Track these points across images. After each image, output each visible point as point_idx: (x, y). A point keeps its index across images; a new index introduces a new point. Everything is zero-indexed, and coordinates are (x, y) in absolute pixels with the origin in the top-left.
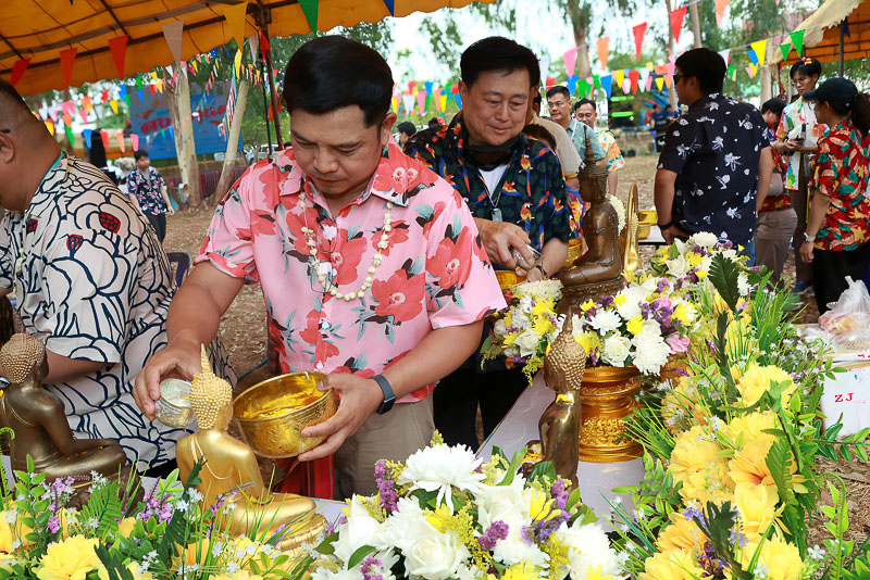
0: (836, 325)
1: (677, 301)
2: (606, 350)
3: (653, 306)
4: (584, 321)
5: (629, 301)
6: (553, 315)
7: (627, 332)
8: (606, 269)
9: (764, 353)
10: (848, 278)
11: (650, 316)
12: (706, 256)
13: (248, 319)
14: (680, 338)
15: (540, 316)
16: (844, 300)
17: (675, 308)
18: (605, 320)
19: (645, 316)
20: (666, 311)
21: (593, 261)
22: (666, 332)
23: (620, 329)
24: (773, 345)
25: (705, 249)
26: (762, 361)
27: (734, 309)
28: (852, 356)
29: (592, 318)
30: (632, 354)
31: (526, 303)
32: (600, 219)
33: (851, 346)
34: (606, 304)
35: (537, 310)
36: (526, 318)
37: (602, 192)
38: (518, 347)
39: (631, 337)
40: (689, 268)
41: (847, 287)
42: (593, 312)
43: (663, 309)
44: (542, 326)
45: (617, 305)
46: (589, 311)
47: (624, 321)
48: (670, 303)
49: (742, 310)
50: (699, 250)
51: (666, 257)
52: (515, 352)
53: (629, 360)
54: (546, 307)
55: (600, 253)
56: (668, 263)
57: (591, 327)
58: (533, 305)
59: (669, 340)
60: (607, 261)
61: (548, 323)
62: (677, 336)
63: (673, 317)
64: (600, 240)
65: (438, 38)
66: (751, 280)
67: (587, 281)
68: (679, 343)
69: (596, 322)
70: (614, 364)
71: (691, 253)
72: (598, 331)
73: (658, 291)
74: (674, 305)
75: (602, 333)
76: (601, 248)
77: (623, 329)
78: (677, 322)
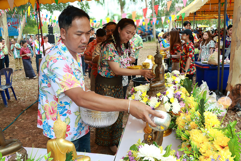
4: (158, 98)
5: (170, 93)
8: (162, 83)
10: (203, 81)
13: (30, 88)
14: (184, 103)
15: (145, 97)
19: (174, 97)
20: (179, 96)
22: (179, 101)
25: (177, 75)
30: (172, 108)
31: (139, 93)
32: (161, 69)
34: (164, 94)
35: (143, 95)
36: (140, 97)
39: (171, 103)
40: (173, 80)
42: (161, 96)
43: (178, 95)
44: (145, 100)
45: (167, 95)
47: (169, 99)
50: (175, 75)
51: (166, 77)
53: (171, 110)
54: (145, 94)
55: (161, 79)
56: (167, 79)
58: (142, 93)
59: (180, 104)
60: (162, 81)
62: (182, 103)
63: (181, 97)
64: (161, 75)
65: (83, 7)
67: (157, 87)
71: (173, 76)
73: (175, 90)
74: (180, 93)
76: (161, 78)
77: (169, 101)
78: (182, 99)
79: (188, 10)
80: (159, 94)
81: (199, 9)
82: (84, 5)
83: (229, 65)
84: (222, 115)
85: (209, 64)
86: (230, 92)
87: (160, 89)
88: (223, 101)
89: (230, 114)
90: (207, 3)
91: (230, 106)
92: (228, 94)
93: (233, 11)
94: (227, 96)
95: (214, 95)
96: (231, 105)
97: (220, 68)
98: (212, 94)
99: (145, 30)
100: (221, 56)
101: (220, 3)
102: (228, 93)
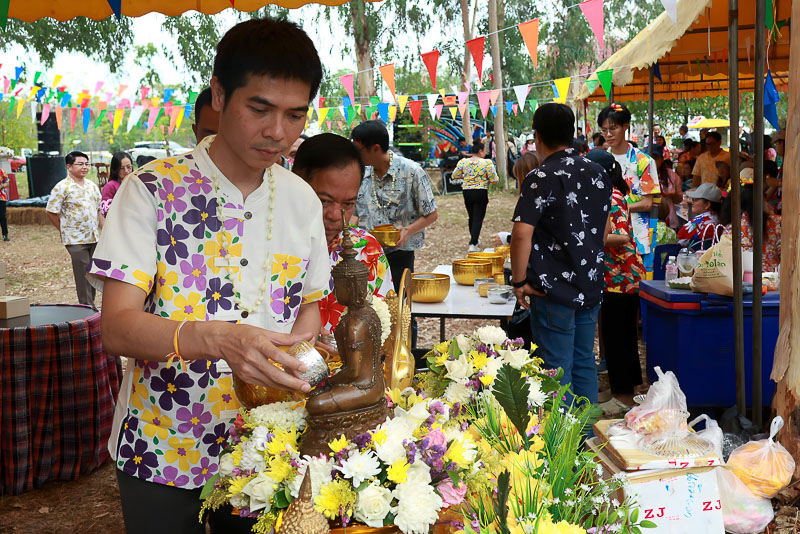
0: (644, 424)
1: (452, 433)
2: (360, 506)
3: (421, 444)
4: (332, 465)
5: (391, 437)
6: (296, 454)
7: (387, 480)
8: (365, 393)
9: (557, 501)
10: (657, 369)
11: (418, 456)
12: (493, 357)
14: (455, 487)
15: (277, 457)
16: (653, 394)
17: (449, 445)
18: (360, 465)
19: (410, 459)
20: (438, 452)
21: (348, 383)
22: (437, 478)
23: (379, 476)
24: (568, 491)
25: (492, 348)
26: (557, 514)
27: (522, 433)
28: (662, 463)
29: (343, 462)
30: (393, 510)
31: (260, 434)
32: (357, 329)
33: (661, 451)
34: (362, 442)
35: (274, 447)
36: (258, 457)
37: (362, 295)
38: (247, 497)
39: (393, 486)
40: (472, 371)
41: (656, 378)
42: (344, 455)
43: (434, 448)
44: (280, 470)
45: (377, 446)
46: (339, 454)
47: (383, 466)
48: (443, 438)
49: (532, 435)
50: (484, 349)
51: (445, 356)
52: (244, 503)
53: (390, 518)
54: (286, 442)
55: (357, 374)
56: (447, 364)
57: (342, 475)
58: (270, 440)
59: (441, 488)
60: (366, 382)
61: (287, 466)
62: (450, 484)
63: (446, 458)
64: (358, 357)
66: (545, 388)
67: (339, 408)
68: (454, 493)
69: (349, 468)
70: (370, 524)
71: (475, 353)
72: (351, 480)
73: (428, 422)
74: (448, 439)
75: (356, 484)
76: (358, 367)
77: (382, 477)
78: (451, 465)
79: (630, 58)
80: (338, 445)
81: (669, 50)
82: (194, 32)
83: (777, 298)
84: (753, 527)
85: (697, 291)
86: (786, 422)
87: (356, 421)
88: (754, 462)
89: (791, 522)
90: (693, 23)
91: (789, 486)
92: (774, 429)
93: (788, 57)
94: (770, 439)
95: (714, 433)
96: (793, 479)
97: (747, 308)
98: (700, 427)
99: (462, 139)
100: (747, 257)
101: (734, 28)
102: (777, 424)
